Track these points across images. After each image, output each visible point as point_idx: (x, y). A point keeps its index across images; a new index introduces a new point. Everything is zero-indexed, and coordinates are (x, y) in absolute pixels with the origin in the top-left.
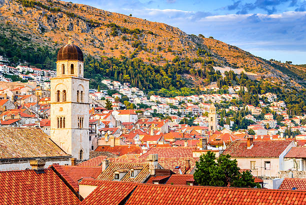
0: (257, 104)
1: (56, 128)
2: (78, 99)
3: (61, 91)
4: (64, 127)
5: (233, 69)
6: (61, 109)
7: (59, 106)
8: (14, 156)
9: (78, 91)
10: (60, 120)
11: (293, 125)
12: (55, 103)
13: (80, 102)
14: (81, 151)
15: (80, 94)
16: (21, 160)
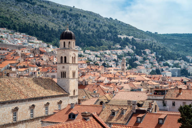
0: (140, 55)
1: (61, 78)
2: (73, 61)
3: (63, 57)
4: (65, 77)
5: (128, 37)
6: (63, 67)
7: (62, 65)
8: (41, 95)
9: (73, 57)
10: (62, 73)
11: (160, 66)
12: (60, 64)
13: (74, 63)
14: (74, 91)
15: (74, 59)
16: (45, 98)
